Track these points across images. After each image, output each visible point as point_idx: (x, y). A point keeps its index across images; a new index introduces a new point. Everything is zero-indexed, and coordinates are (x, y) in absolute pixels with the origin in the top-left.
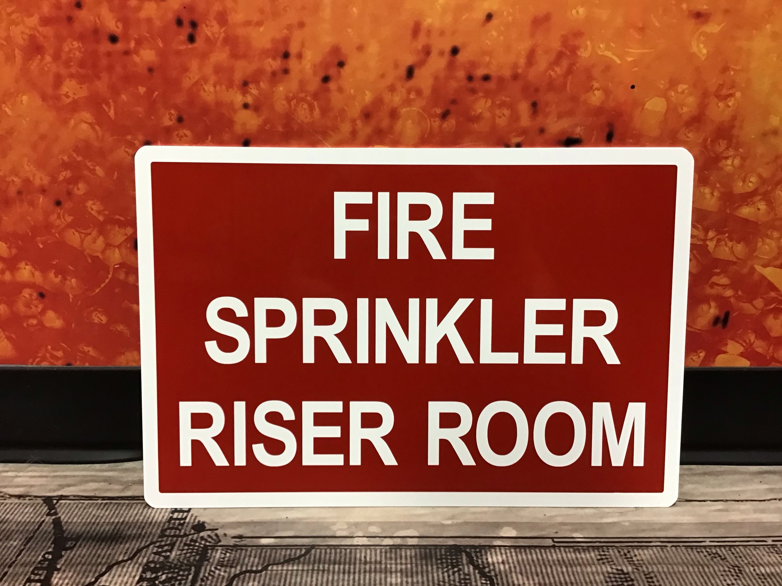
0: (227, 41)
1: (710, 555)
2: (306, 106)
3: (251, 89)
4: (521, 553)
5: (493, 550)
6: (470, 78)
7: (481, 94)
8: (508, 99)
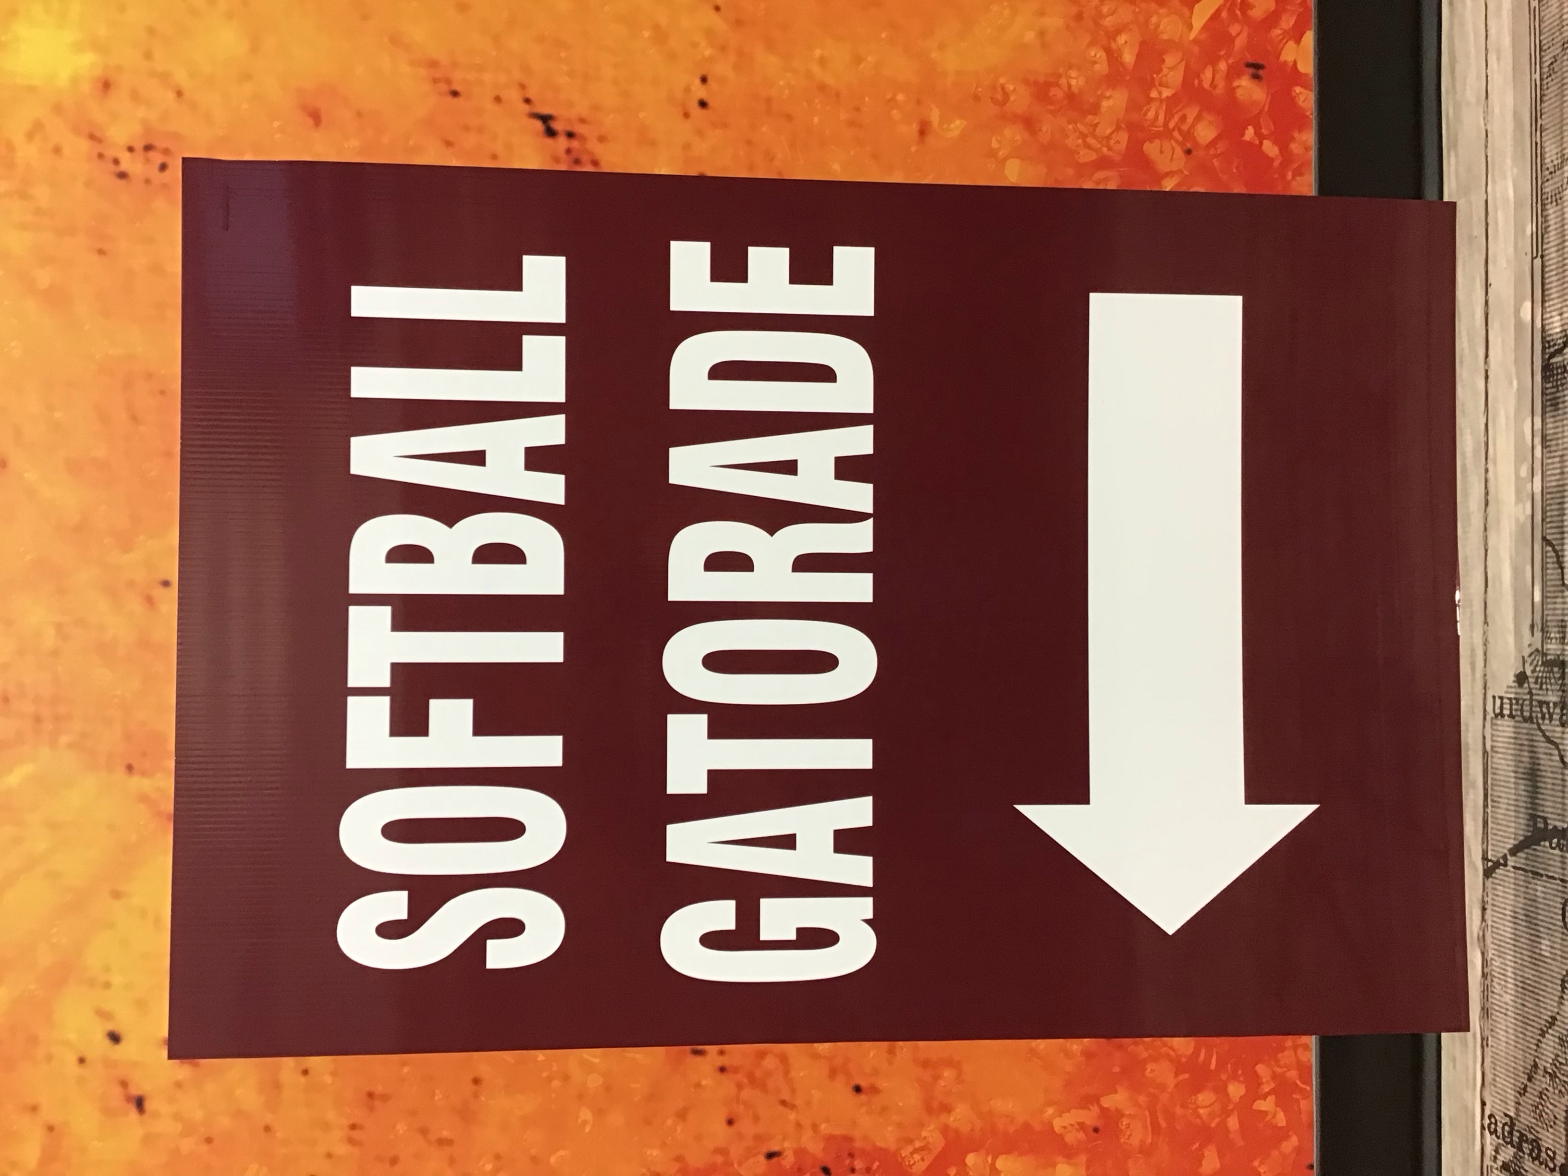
1: (1550, 75)
4: (1550, 295)
5: (1547, 327)
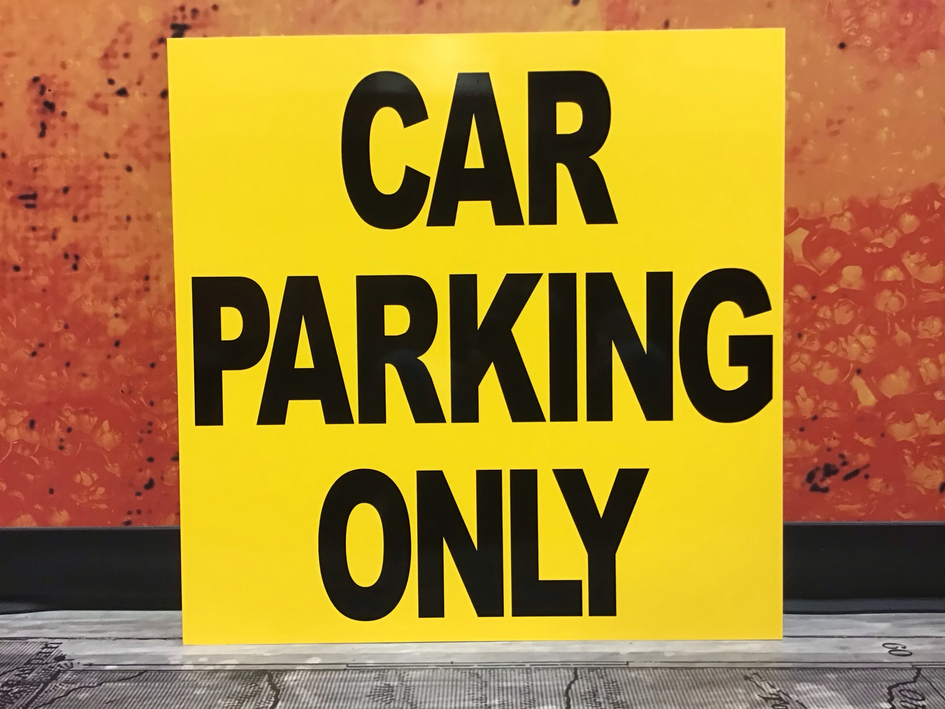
0: (101, 269)
1: (470, 674)
2: (163, 315)
3: (121, 303)
4: (314, 674)
5: (292, 672)
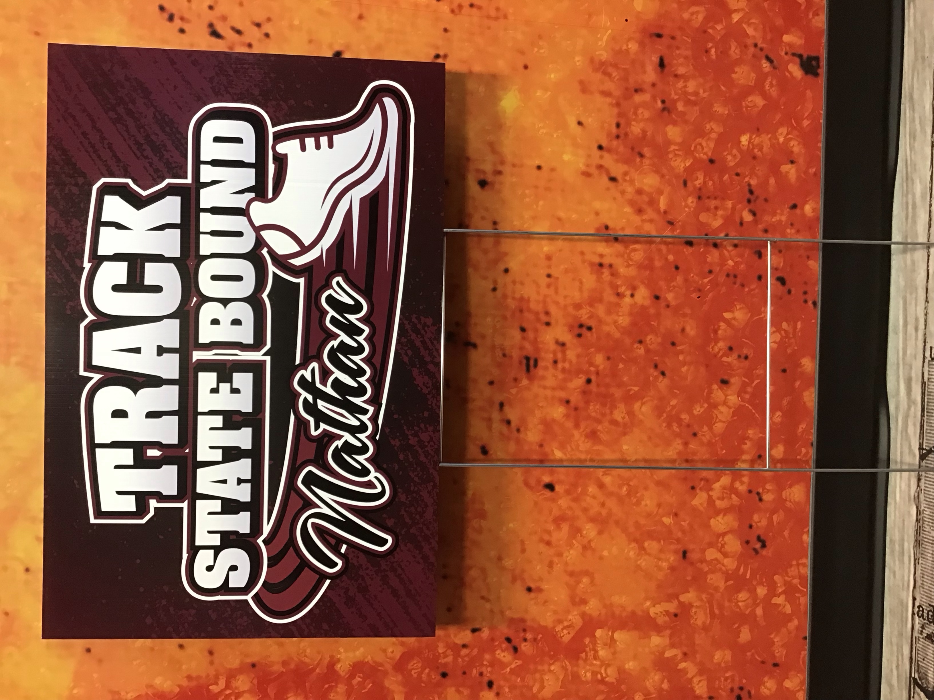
0: (591, 305)
2: (632, 254)
3: (622, 291)
6: (618, 137)
7: (628, 130)
8: (632, 110)
